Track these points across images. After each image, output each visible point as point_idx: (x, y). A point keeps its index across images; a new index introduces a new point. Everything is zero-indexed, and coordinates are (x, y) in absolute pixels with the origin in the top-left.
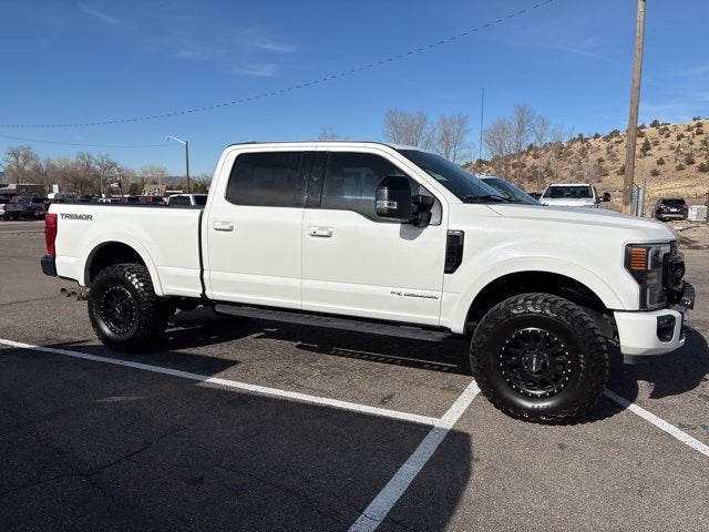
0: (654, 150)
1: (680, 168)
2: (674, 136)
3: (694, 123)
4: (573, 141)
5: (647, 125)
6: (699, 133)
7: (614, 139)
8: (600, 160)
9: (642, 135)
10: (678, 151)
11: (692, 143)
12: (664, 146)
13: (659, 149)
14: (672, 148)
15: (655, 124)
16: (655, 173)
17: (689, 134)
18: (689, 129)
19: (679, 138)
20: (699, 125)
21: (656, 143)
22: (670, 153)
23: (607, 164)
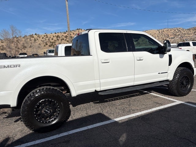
0: (37, 41)
1: (45, 46)
2: (41, 38)
3: (45, 35)
4: (14, 38)
5: (34, 34)
6: (47, 37)
7: (26, 38)
8: (23, 44)
9: (33, 37)
10: (43, 41)
11: (46, 40)
12: (40, 40)
13: (39, 41)
14: (42, 41)
15: (36, 34)
16: (39, 47)
17: (44, 37)
18: (45, 36)
19: (43, 38)
20: (47, 35)
21: (37, 39)
22: (41, 42)
23: (26, 45)
